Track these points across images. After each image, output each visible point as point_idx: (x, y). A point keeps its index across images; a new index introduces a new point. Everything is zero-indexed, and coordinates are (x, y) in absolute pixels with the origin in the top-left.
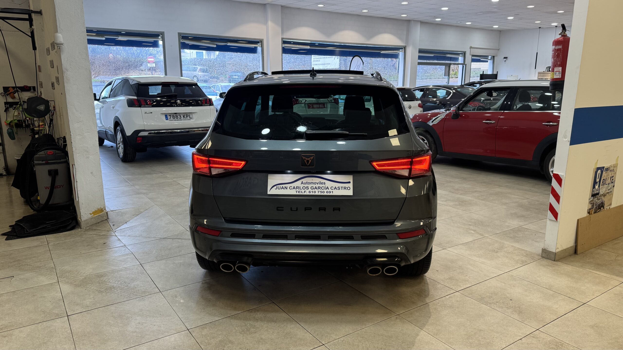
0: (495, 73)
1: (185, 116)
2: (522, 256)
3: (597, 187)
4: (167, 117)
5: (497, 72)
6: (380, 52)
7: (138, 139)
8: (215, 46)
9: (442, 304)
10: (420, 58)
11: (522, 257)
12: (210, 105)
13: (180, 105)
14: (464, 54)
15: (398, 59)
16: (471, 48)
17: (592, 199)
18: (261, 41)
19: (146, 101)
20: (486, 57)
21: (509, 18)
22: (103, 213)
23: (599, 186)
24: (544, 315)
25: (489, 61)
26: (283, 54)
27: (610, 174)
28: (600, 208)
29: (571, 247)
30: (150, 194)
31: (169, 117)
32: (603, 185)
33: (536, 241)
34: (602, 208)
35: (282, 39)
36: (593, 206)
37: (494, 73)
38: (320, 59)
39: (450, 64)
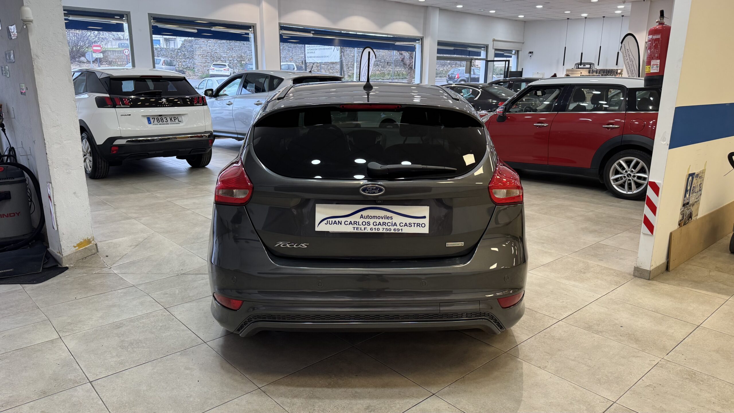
0: (520, 70)
1: (173, 119)
2: (613, 276)
3: (687, 196)
4: (150, 121)
5: (522, 69)
6: (394, 44)
7: (113, 148)
8: (196, 31)
9: (549, 336)
10: (439, 51)
11: (614, 278)
12: (203, 105)
13: (166, 105)
14: (486, 47)
15: (414, 52)
16: (494, 40)
17: (683, 209)
18: (254, 26)
19: (121, 100)
20: (510, 51)
21: (538, 7)
22: (90, 245)
23: (689, 195)
24: (663, 342)
25: (513, 56)
26: (281, 43)
27: (699, 180)
28: (689, 219)
29: (663, 263)
30: (144, 219)
31: (152, 120)
32: (693, 193)
33: (621, 259)
34: (690, 219)
35: (280, 24)
36: (683, 217)
37: (518, 70)
38: (315, 51)
39: (472, 59)
